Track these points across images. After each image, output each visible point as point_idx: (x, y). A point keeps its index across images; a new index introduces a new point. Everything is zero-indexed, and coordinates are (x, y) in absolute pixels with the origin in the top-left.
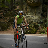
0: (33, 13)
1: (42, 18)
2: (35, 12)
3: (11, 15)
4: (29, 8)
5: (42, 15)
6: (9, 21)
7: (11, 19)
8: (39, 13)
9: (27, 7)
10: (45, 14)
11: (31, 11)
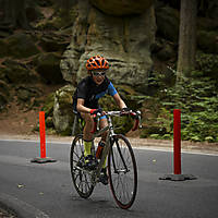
0: (117, 44)
1: (153, 67)
2: (125, 40)
3: (17, 49)
4: (99, 19)
5: (155, 52)
6: (6, 77)
7: (14, 70)
8: (143, 44)
9: (90, 17)
10: (168, 48)
11: (107, 35)
